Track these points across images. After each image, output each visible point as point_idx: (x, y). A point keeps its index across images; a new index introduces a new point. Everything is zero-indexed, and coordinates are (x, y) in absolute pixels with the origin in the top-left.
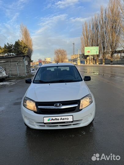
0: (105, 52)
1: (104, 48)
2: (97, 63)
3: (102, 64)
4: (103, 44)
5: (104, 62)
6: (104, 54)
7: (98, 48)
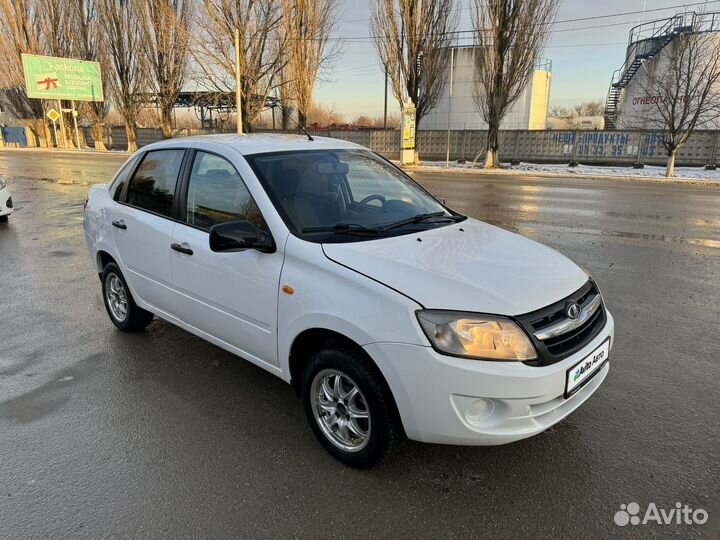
0: (131, 91)
1: (123, 72)
2: (100, 145)
3: (125, 148)
4: (115, 54)
5: (132, 141)
6: (126, 101)
7: (94, 67)
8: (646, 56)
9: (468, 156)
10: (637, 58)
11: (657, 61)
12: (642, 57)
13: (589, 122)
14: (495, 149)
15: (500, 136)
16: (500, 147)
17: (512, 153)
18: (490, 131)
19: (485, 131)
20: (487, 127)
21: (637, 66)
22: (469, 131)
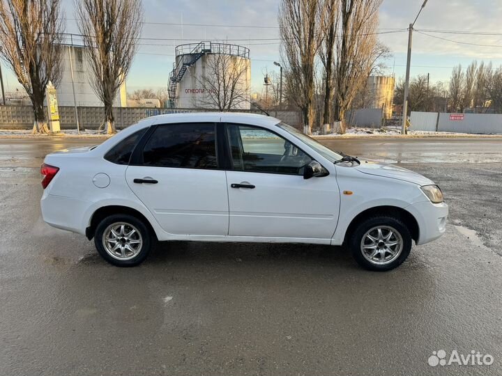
8: (189, 65)
9: (86, 126)
10: (184, 64)
11: (195, 67)
12: (187, 64)
13: (151, 103)
14: (112, 120)
15: (114, 111)
16: (115, 119)
17: (119, 123)
18: (106, 108)
19: (102, 108)
20: (103, 105)
21: (184, 70)
22: (84, 107)
